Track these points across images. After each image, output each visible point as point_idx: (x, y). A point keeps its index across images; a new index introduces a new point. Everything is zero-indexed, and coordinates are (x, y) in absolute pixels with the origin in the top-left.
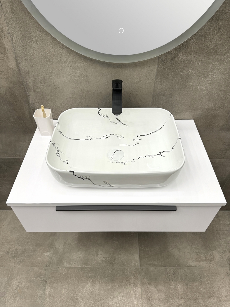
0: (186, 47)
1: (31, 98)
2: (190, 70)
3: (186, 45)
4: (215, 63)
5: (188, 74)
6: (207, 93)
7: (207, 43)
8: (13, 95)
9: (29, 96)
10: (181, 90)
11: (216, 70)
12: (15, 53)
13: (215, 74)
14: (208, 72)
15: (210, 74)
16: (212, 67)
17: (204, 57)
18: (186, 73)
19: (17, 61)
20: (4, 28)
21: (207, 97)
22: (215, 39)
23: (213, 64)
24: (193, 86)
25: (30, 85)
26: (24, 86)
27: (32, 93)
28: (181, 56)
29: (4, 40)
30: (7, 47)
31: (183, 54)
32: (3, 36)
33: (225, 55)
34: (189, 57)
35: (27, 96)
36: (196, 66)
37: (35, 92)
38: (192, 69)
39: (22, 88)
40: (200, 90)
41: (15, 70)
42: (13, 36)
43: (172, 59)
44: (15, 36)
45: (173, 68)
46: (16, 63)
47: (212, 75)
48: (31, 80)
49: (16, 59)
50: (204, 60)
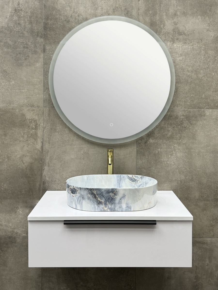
0: (153, 135)
1: (45, 171)
2: (159, 150)
3: (153, 134)
4: (175, 145)
5: (159, 152)
6: (176, 167)
7: (166, 133)
8: (32, 169)
9: (43, 170)
10: (156, 165)
11: (177, 150)
12: (43, 139)
13: (177, 153)
14: (172, 151)
15: (174, 152)
16: (173, 147)
17: (167, 141)
18: (157, 152)
19: (42, 144)
20: (41, 124)
21: (177, 171)
22: (170, 130)
23: (173, 145)
24: (164, 161)
25: (47, 161)
26: (42, 162)
27: (46, 168)
28: (151, 141)
29: (38, 131)
30: (39, 135)
31: (152, 139)
32: (39, 128)
33: (179, 140)
34: (157, 141)
35: (42, 170)
36: (162, 147)
37: (49, 166)
38: (161, 149)
39: (41, 163)
40: (170, 165)
41: (39, 150)
42: (45, 129)
43: (146, 143)
44: (46, 129)
45: (147, 148)
46: (41, 145)
47: (175, 153)
48: (48, 157)
49: (42, 143)
50: (167, 143)
